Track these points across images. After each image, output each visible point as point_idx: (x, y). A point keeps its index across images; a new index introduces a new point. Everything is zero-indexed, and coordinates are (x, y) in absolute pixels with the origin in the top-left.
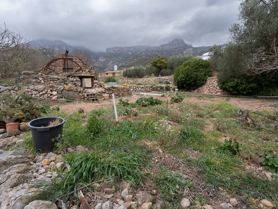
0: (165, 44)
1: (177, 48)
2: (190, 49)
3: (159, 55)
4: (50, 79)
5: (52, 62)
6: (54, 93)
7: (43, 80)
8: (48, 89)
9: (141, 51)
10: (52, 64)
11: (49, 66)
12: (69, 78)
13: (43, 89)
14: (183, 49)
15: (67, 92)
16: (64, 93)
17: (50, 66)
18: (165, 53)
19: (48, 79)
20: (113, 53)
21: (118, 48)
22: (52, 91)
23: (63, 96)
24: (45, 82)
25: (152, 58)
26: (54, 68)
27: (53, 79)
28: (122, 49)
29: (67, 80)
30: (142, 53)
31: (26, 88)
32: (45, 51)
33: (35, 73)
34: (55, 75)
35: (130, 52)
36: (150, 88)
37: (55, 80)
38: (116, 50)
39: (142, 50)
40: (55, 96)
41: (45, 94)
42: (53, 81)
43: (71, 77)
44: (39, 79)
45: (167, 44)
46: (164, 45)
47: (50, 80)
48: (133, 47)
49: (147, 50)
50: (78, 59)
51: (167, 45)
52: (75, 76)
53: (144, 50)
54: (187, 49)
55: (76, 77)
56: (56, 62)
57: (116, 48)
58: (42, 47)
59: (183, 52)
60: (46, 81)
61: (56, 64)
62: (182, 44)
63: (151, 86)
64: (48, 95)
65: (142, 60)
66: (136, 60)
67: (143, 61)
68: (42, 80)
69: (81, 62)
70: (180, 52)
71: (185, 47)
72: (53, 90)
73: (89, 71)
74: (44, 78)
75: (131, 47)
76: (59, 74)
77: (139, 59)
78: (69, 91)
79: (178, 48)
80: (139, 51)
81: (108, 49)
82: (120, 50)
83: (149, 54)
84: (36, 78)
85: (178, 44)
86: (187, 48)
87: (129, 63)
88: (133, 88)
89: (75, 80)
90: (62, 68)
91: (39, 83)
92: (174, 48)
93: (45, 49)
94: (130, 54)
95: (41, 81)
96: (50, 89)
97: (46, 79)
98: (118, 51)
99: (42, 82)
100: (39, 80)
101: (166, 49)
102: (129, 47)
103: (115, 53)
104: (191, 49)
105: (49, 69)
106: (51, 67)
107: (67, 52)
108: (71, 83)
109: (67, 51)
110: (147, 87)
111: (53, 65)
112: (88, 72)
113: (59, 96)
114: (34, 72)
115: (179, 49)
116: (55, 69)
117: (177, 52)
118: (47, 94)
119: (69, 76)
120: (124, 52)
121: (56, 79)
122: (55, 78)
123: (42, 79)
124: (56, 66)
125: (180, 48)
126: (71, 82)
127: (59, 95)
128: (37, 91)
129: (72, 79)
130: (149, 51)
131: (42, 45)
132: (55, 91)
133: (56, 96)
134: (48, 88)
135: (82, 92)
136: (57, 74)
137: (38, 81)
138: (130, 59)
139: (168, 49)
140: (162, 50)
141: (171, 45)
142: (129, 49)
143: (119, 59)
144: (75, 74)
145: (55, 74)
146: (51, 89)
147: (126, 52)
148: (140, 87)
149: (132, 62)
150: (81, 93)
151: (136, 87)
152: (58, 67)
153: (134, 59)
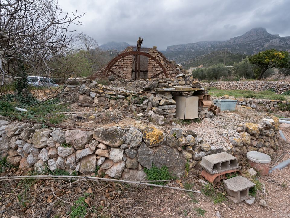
0: (238, 37)
1: (255, 40)
2: (275, 40)
3: (228, 51)
4: (109, 96)
5: (116, 60)
6: (116, 154)
7: (98, 97)
8: (99, 143)
9: (205, 48)
10: (117, 64)
11: (111, 67)
12: (148, 95)
13: (85, 141)
14: (264, 41)
15: (151, 151)
16: (143, 153)
17: (113, 67)
18: (237, 48)
19: (107, 96)
20: (173, 51)
21: (180, 45)
22: (108, 147)
23: (138, 162)
24: (100, 101)
25: (219, 55)
26: (119, 70)
27: (115, 95)
28: (184, 46)
29: (145, 99)
30: (207, 49)
31: (43, 135)
32: (111, 53)
33: (87, 82)
34: (120, 85)
35: (193, 49)
36: (276, 106)
37: (119, 98)
38: (177, 48)
39: (207, 46)
40: (117, 162)
41: (90, 155)
42: (116, 99)
43: (153, 92)
44: (89, 96)
45: (242, 36)
46: (236, 38)
47: (111, 98)
48: (197, 43)
49: (213, 46)
50: (158, 54)
51: (240, 37)
52: (163, 93)
53: (210, 46)
54: (271, 41)
55: (167, 94)
56: (122, 61)
57: (177, 45)
58: (110, 49)
59: (264, 45)
60: (103, 99)
61: (122, 64)
62: (263, 34)
63: (278, 101)
64: (97, 160)
65: (206, 58)
66: (199, 58)
67: (208, 59)
68: (96, 98)
69: (163, 59)
70: (259, 45)
71: (268, 38)
72: (111, 145)
73: (183, 77)
74: (99, 93)
75: (194, 44)
76: (126, 82)
77: (203, 57)
78: (156, 147)
79: (258, 39)
80: (204, 47)
81: (168, 48)
82: (181, 48)
83: (216, 50)
84: (85, 94)
85: (257, 35)
86: (271, 39)
87: (191, 62)
88: (240, 103)
89: (163, 101)
90: (131, 70)
91: (90, 104)
92: (250, 41)
93: (112, 51)
94: (193, 51)
95: (93, 99)
96: (104, 142)
97: (102, 95)
98: (179, 49)
99: (96, 101)
100: (90, 98)
101: (238, 43)
102: (191, 44)
103: (176, 51)
104: (277, 39)
105: (112, 72)
106: (114, 69)
107: (140, 42)
108: (155, 109)
109: (140, 40)
110: (268, 103)
111: (118, 66)
112: (181, 78)
113: (129, 166)
114: (87, 79)
115: (258, 41)
116: (119, 72)
117: (254, 45)
118: (95, 157)
119: (148, 90)
120: (185, 50)
121: (122, 95)
122: (120, 95)
123: (96, 96)
124: (123, 66)
125: (260, 40)
126: (153, 106)
127: (129, 160)
128: (70, 145)
129: (156, 98)
130: (216, 46)
131: (110, 48)
132: (119, 147)
133: (119, 164)
134: (100, 140)
135: (193, 147)
136: (124, 83)
137: (87, 99)
138: (192, 56)
139: (242, 42)
140: (234, 45)
141: (247, 37)
142: (192, 46)
143: (180, 57)
144: (164, 86)
145: (119, 83)
146: (108, 143)
147: (189, 49)
148: (255, 103)
149: (195, 60)
150: (190, 152)
151: (248, 102)
152: (125, 69)
153: (197, 56)
